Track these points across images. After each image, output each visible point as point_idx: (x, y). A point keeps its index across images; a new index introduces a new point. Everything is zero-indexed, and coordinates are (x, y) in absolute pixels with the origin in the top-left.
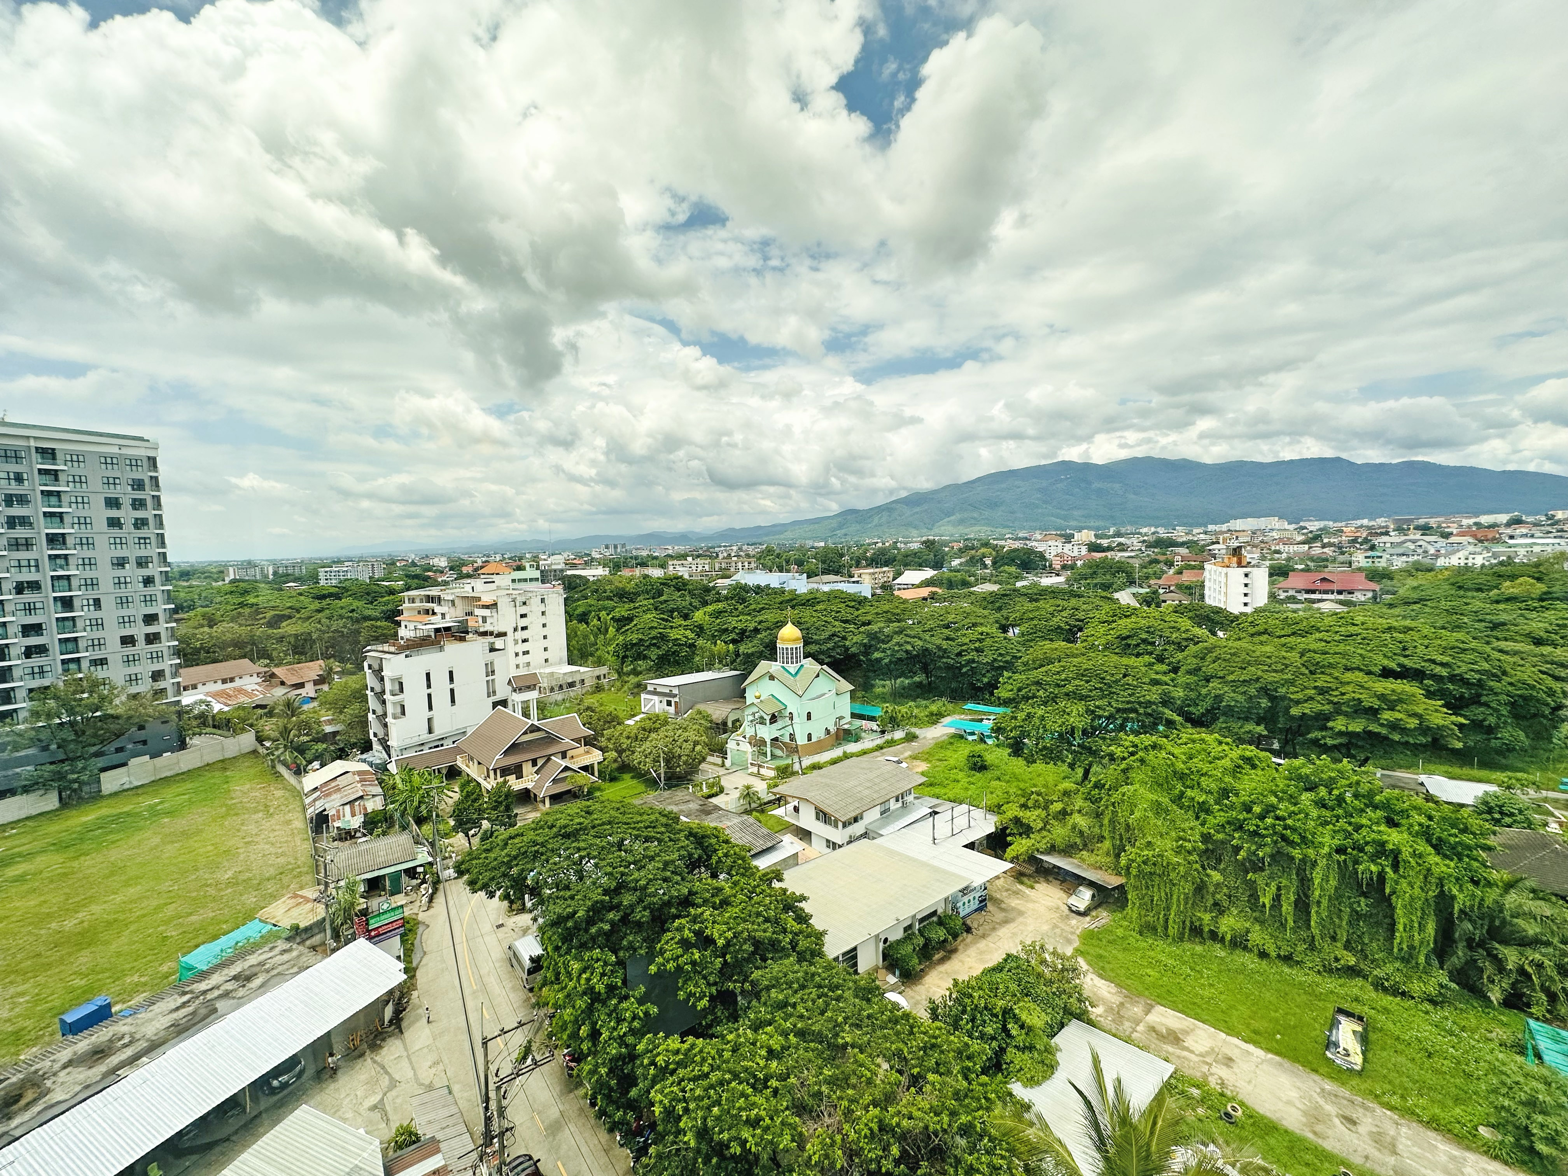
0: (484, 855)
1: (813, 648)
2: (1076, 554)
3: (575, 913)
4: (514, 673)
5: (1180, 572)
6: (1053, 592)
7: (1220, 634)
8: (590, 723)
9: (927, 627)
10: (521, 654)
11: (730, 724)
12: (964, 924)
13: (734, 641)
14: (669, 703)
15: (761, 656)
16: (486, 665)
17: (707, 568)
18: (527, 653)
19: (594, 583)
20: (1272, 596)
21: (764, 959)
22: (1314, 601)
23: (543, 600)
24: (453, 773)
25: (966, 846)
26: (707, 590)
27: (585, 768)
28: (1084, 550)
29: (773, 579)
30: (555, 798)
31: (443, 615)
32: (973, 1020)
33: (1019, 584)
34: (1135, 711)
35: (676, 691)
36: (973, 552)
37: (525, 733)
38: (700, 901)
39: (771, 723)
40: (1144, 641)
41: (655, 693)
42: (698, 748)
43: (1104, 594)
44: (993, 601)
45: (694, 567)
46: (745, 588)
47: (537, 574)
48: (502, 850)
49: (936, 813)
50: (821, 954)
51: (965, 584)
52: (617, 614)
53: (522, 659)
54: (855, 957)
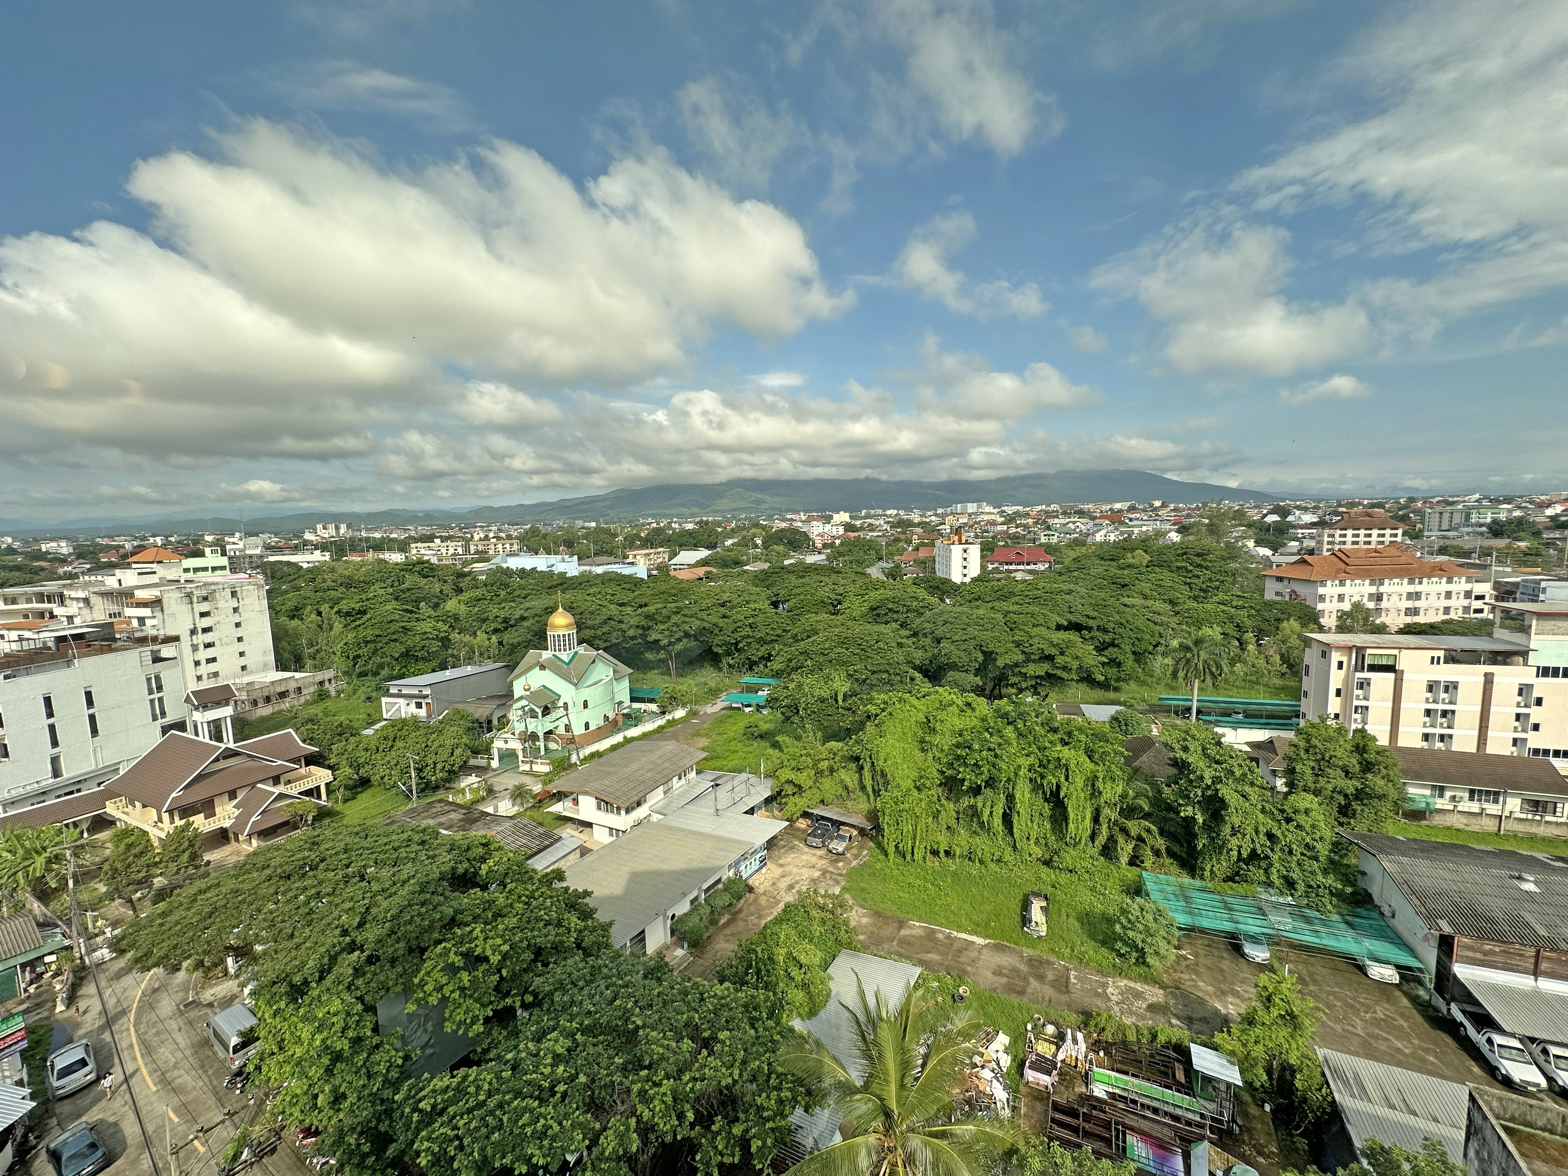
1: (588, 633)
2: (835, 533)
3: (303, 964)
4: (195, 686)
5: (917, 549)
6: (815, 568)
7: (948, 601)
8: (312, 739)
9: (704, 606)
10: (203, 662)
11: (495, 722)
12: (747, 885)
13: (496, 631)
14: (419, 705)
15: (529, 645)
16: (149, 679)
17: (460, 550)
18: (214, 660)
19: (309, 570)
20: (983, 567)
21: (546, 965)
22: (1010, 571)
23: (234, 594)
24: (101, 823)
25: (746, 813)
26: (462, 575)
27: (308, 793)
28: (841, 530)
29: (540, 562)
30: (265, 834)
31: (70, 618)
33: (787, 562)
34: (887, 671)
35: (427, 691)
36: (745, 532)
37: (217, 760)
38: (470, 918)
39: (543, 716)
40: (890, 610)
41: (399, 695)
42: (458, 752)
43: (859, 570)
44: (762, 579)
45: (444, 551)
46: (508, 572)
47: (224, 561)
48: (188, 909)
49: (717, 785)
50: (607, 946)
51: (737, 563)
52: (344, 606)
53: (205, 669)
54: (643, 939)
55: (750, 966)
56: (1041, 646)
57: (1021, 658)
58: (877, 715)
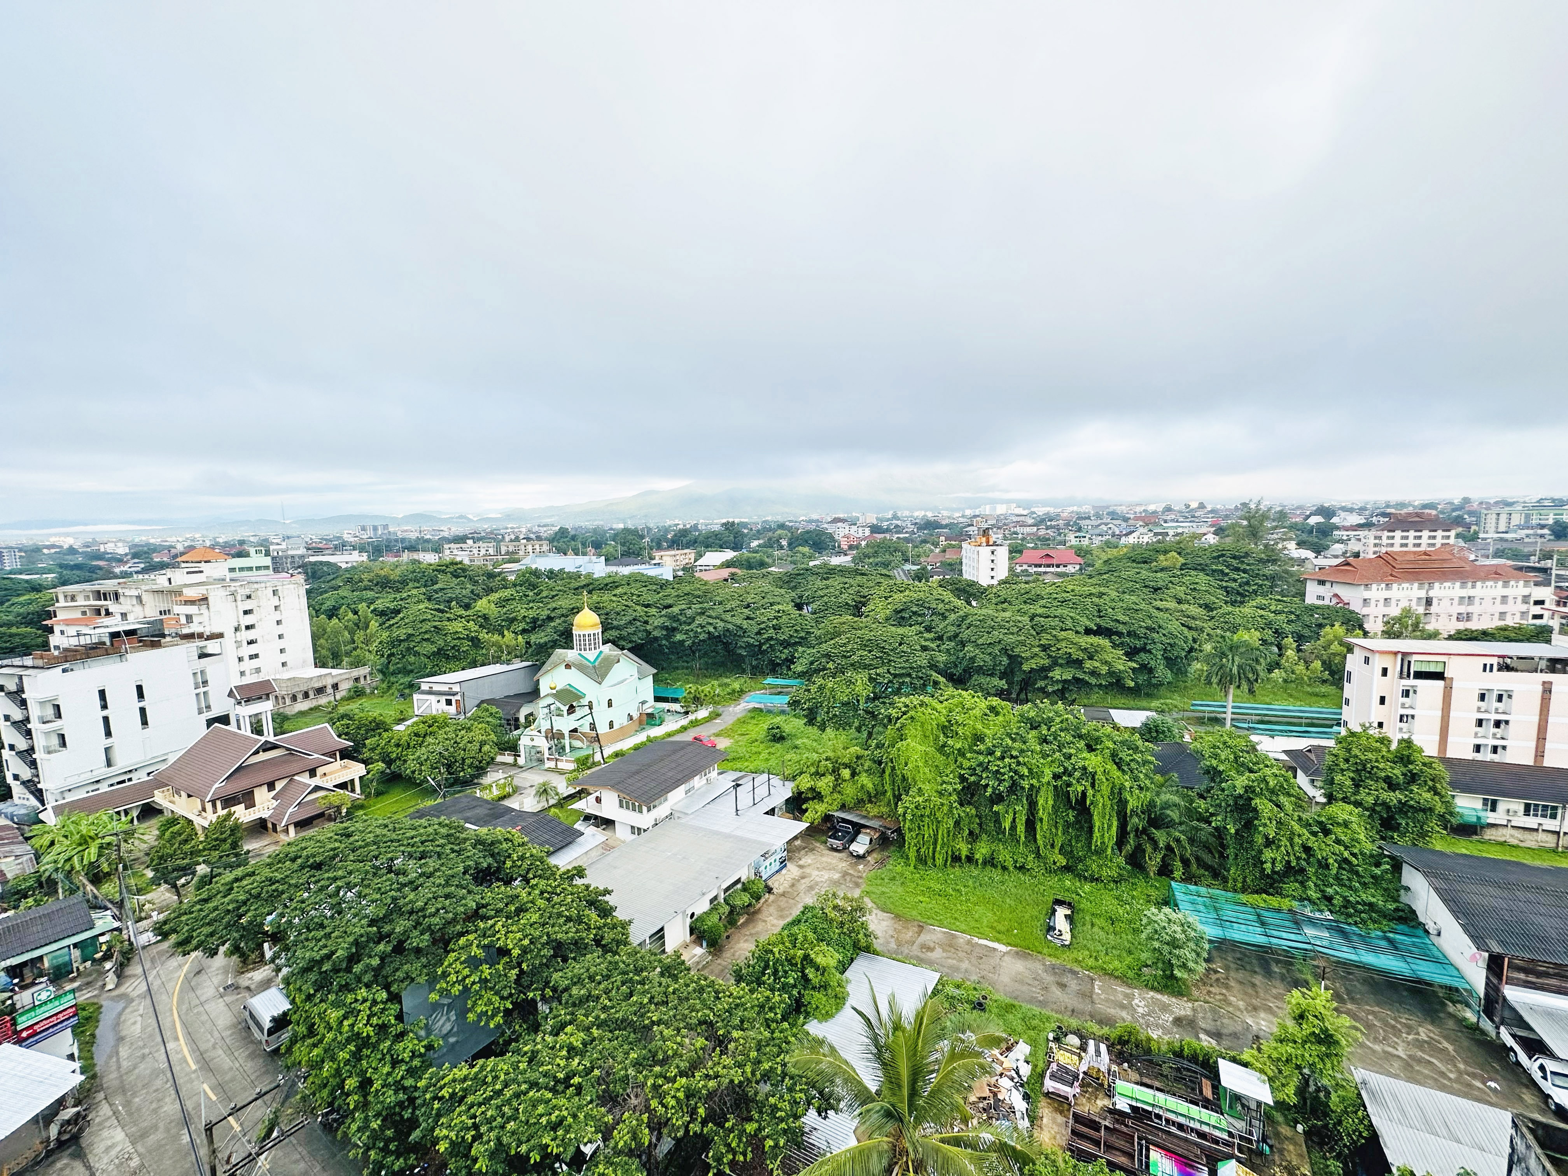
0: (198, 907)
1: (614, 633)
2: (860, 535)
3: (333, 953)
4: (238, 681)
5: (943, 551)
6: (841, 571)
7: (974, 603)
8: (347, 734)
9: (728, 607)
10: (246, 658)
11: (522, 720)
12: (767, 886)
13: (524, 631)
14: (449, 702)
15: (555, 645)
16: (195, 674)
17: (491, 551)
18: (256, 656)
19: (346, 570)
20: (1011, 569)
21: (565, 960)
22: (1040, 574)
23: (275, 592)
24: (149, 811)
25: (767, 813)
26: (492, 575)
27: (343, 786)
28: (867, 532)
29: (568, 563)
30: (301, 825)
31: (124, 616)
32: (775, 972)
33: (811, 564)
34: (909, 675)
35: (456, 688)
36: (770, 534)
37: (256, 752)
38: (493, 913)
39: (569, 714)
40: (915, 613)
41: (430, 692)
42: (486, 748)
43: (884, 571)
44: (789, 581)
45: (475, 551)
46: (536, 573)
47: (268, 561)
48: (225, 897)
49: (738, 785)
50: (626, 943)
51: (762, 564)
52: (380, 604)
53: (248, 665)
54: (663, 937)
55: (767, 966)
56: (1069, 651)
57: (1047, 662)
58: (898, 718)
